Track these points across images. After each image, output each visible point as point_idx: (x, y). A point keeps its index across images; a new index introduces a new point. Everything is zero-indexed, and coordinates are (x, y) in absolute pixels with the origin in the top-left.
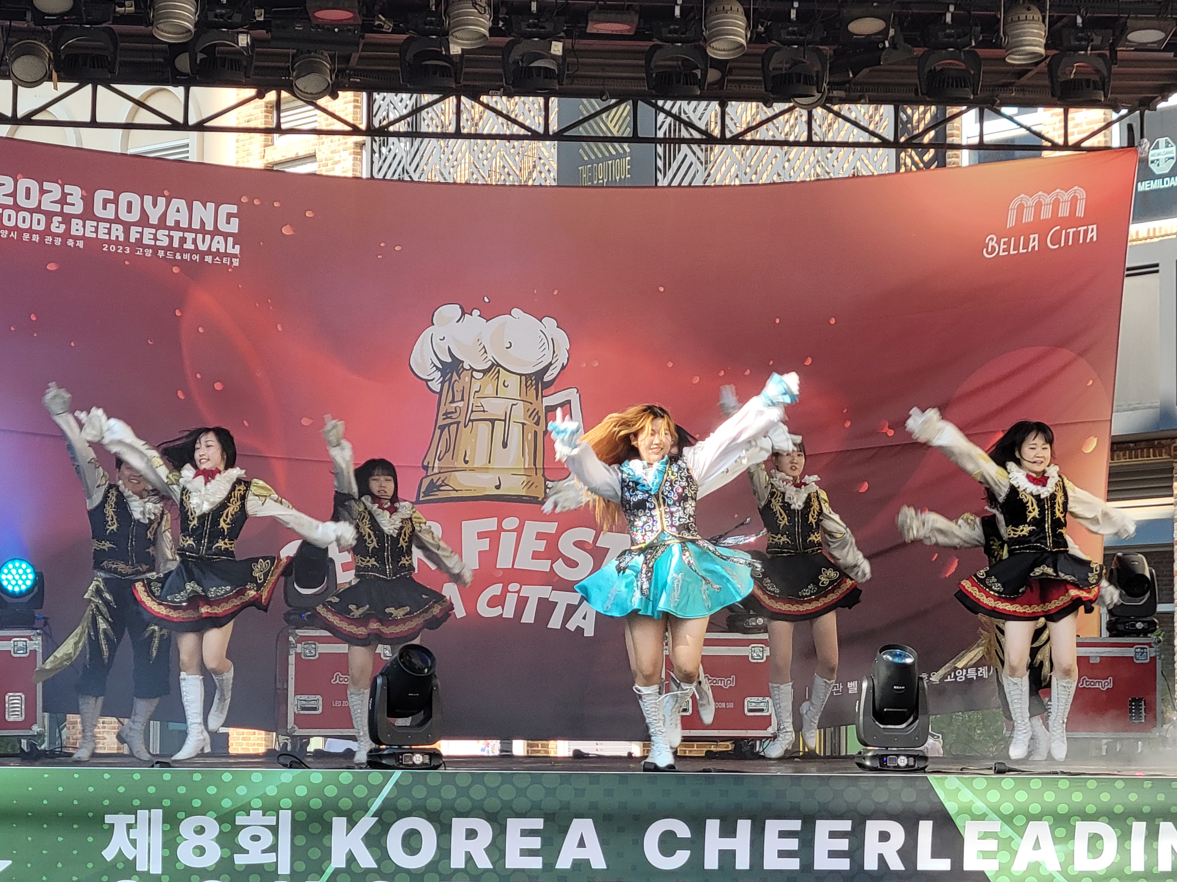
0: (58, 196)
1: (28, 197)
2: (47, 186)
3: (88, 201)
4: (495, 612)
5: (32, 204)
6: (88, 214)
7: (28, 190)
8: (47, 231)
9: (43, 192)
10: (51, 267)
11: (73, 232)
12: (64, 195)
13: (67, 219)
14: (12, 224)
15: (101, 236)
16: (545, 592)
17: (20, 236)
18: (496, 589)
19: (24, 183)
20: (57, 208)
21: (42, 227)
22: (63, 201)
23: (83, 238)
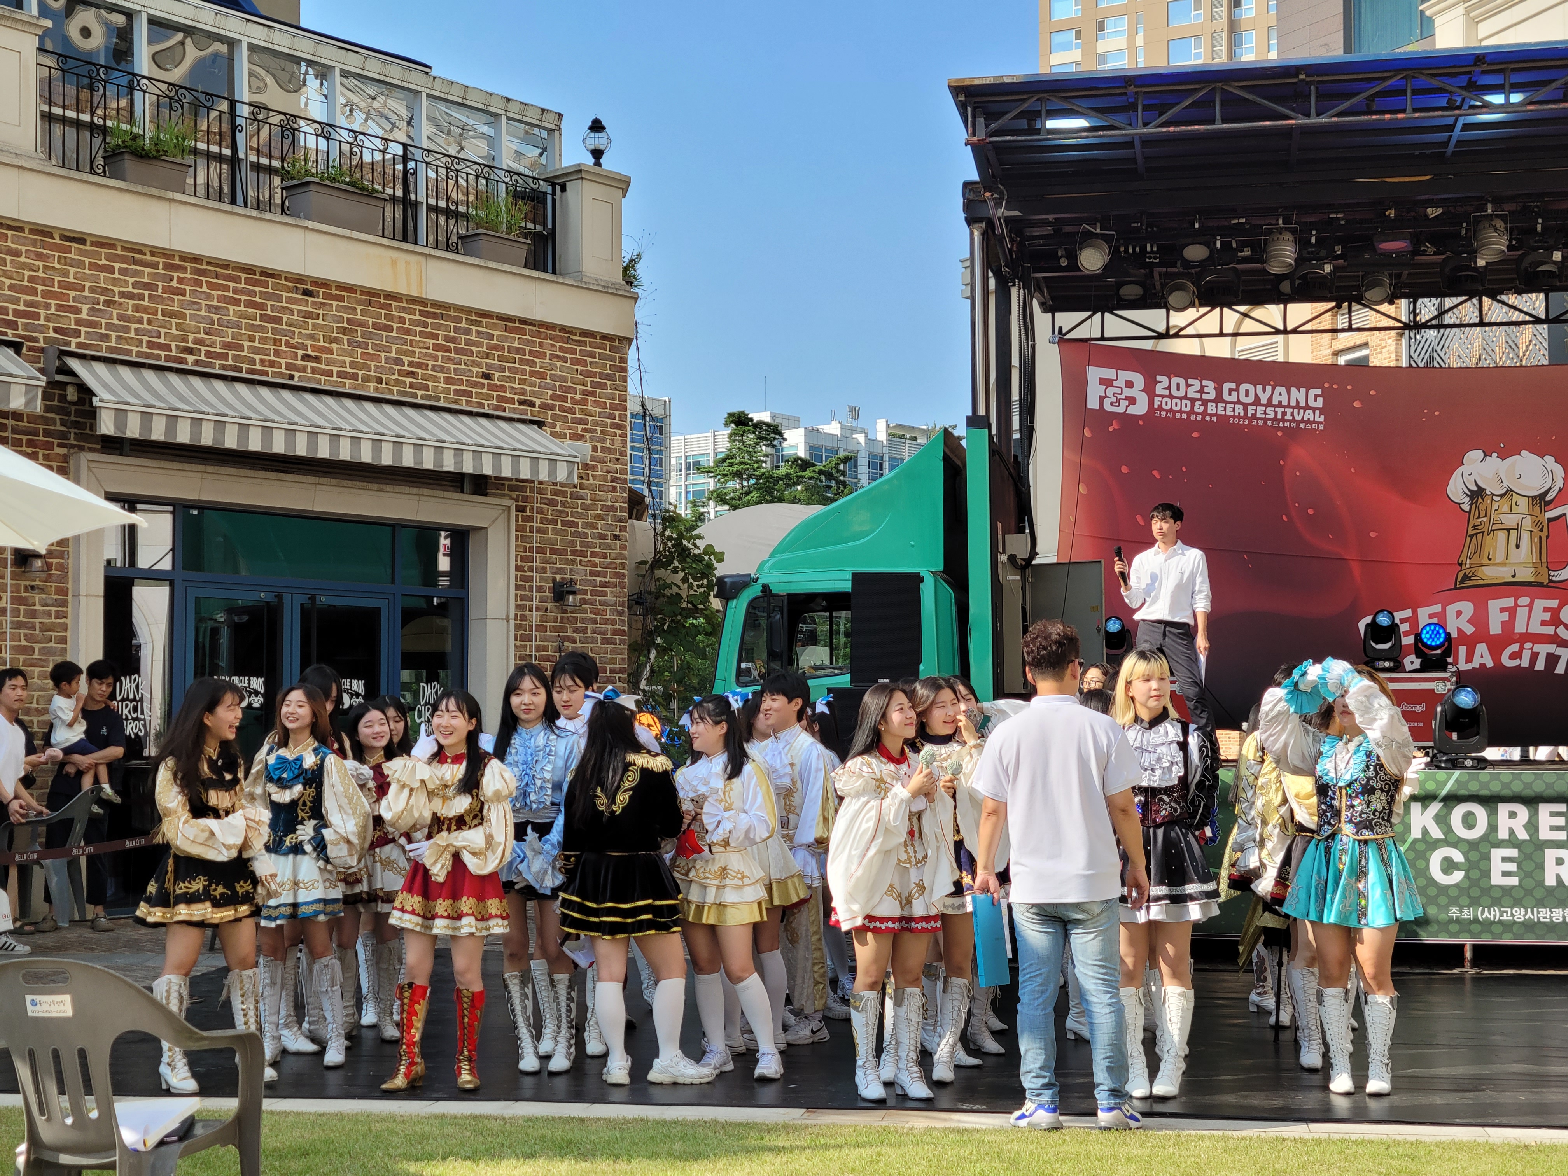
0: (1198, 388)
1: (1178, 389)
2: (1190, 381)
3: (1219, 391)
4: (1515, 663)
5: (1182, 393)
6: (1219, 399)
7: (1178, 385)
8: (1192, 411)
9: (1188, 386)
10: (1195, 435)
11: (1209, 411)
12: (1203, 387)
13: (1205, 403)
14: (1168, 407)
15: (1229, 413)
16: (1552, 648)
17: (1174, 415)
18: (1515, 647)
19: (1175, 380)
20: (1198, 396)
21: (1188, 409)
22: (1202, 391)
23: (1216, 415)
